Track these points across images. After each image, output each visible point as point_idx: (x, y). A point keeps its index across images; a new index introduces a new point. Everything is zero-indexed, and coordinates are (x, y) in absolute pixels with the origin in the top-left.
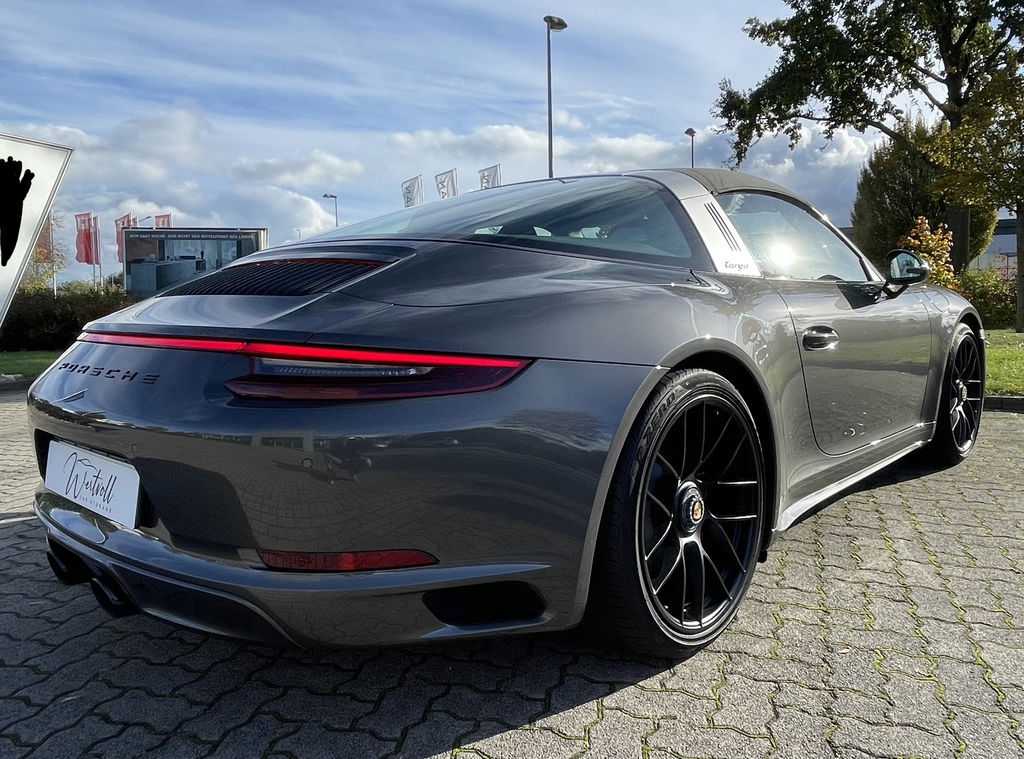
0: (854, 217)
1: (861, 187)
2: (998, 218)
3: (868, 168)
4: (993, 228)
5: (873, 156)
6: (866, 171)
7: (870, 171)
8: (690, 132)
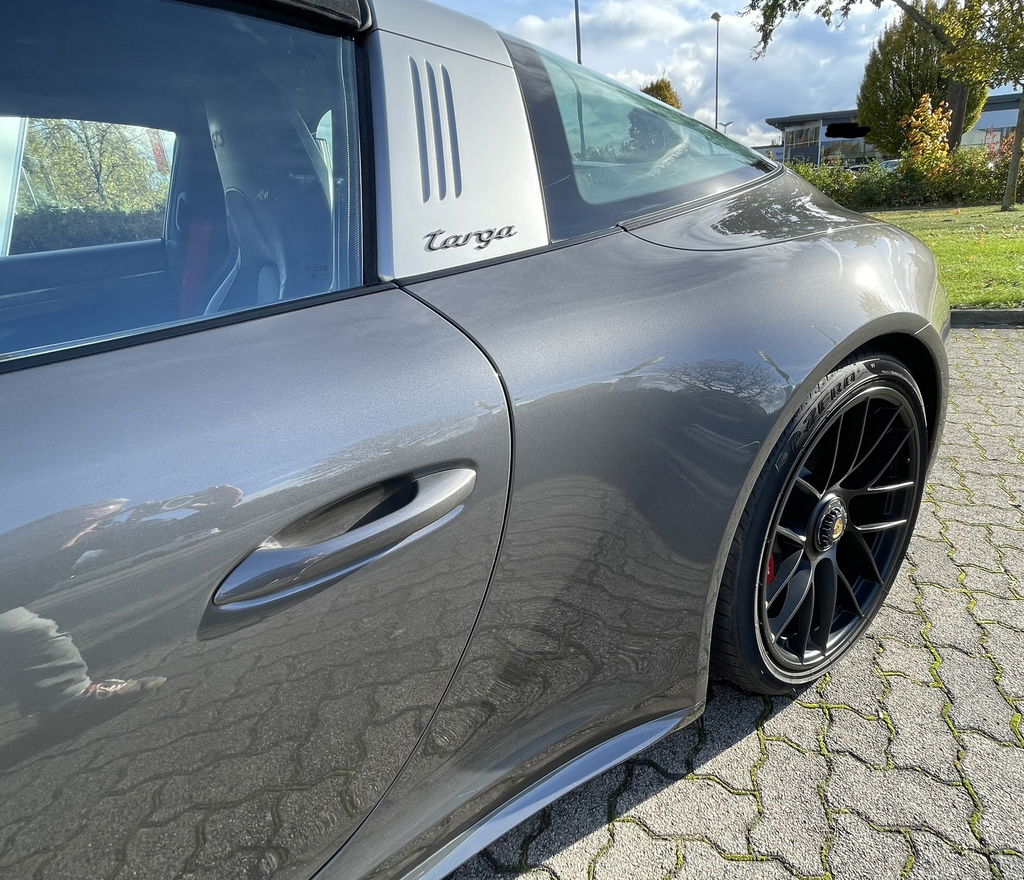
0: (859, 100)
1: (869, 69)
2: (988, 95)
3: (877, 49)
4: (982, 105)
5: (883, 36)
6: (875, 52)
7: (878, 52)
8: (716, 17)
